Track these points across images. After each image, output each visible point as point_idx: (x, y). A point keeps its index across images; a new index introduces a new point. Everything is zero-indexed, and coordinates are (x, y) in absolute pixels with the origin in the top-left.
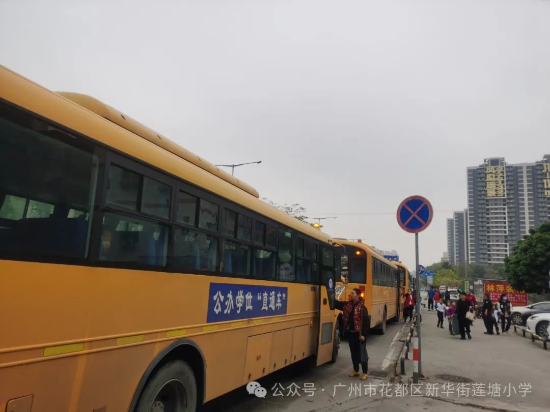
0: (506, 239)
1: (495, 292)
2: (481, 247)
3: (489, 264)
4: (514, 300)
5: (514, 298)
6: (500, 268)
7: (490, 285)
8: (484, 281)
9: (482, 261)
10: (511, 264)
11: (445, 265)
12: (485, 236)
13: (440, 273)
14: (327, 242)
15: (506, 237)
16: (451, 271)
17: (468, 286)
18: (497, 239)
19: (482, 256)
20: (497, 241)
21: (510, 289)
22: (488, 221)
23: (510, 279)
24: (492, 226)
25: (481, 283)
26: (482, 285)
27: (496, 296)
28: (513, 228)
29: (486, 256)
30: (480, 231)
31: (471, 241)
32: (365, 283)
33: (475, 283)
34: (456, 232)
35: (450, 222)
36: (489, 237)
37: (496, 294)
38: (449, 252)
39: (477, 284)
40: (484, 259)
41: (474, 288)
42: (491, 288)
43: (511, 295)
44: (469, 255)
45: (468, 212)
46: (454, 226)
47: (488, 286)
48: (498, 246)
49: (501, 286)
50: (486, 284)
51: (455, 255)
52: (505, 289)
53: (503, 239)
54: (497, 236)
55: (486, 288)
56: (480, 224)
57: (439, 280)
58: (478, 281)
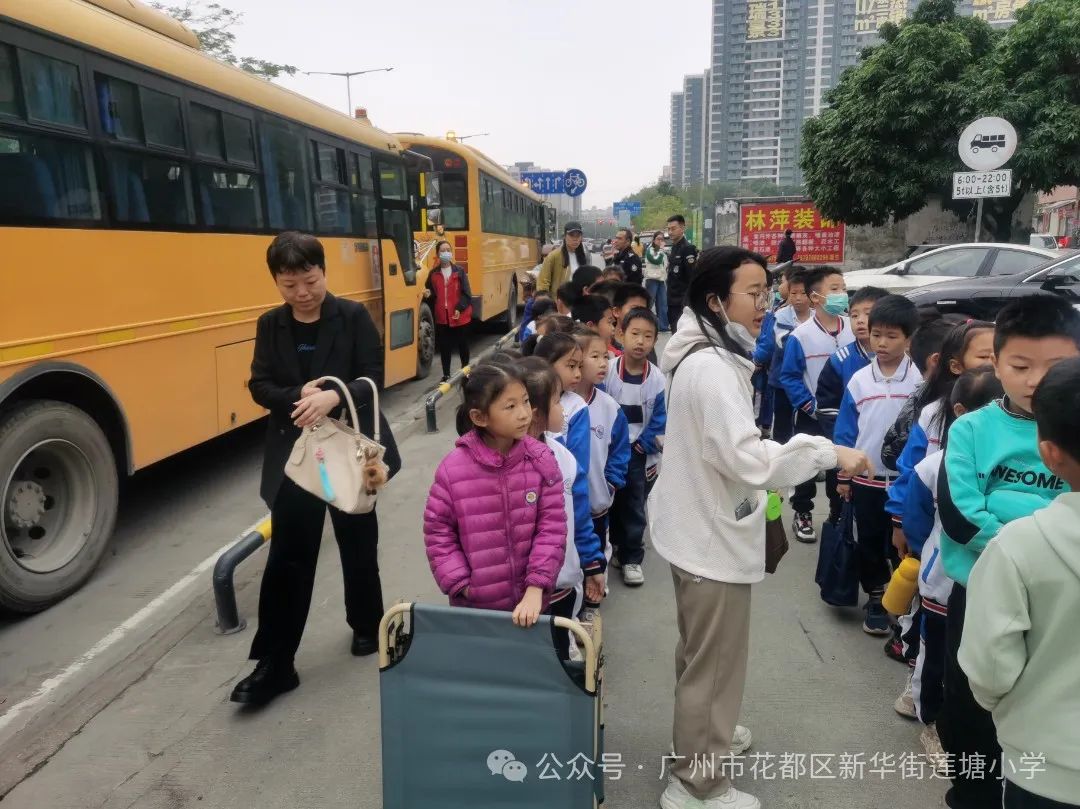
0: (777, 129)
1: (766, 229)
2: (732, 148)
3: (744, 180)
4: (811, 248)
5: (811, 242)
6: (764, 186)
7: (756, 212)
8: (740, 203)
9: (730, 176)
10: (825, 137)
11: (664, 188)
12: (740, 123)
13: (652, 205)
14: (386, 149)
15: (777, 124)
16: (673, 198)
17: (700, 218)
18: (761, 129)
19: (731, 167)
20: (761, 133)
21: (805, 218)
22: (747, 92)
23: (814, 185)
24: (755, 84)
25: (733, 210)
26: (734, 214)
27: (768, 242)
28: (792, 105)
29: (740, 166)
30: (732, 114)
31: (714, 146)
32: (466, 228)
33: (719, 210)
34: (688, 120)
35: (677, 100)
36: (746, 125)
37: (768, 236)
38: (673, 164)
39: (724, 213)
40: (734, 171)
41: (714, 224)
42: (756, 220)
43: (805, 235)
44: (709, 165)
45: (712, 75)
46: (685, 109)
47: (751, 216)
48: (761, 143)
49: (783, 211)
50: (746, 211)
51: (684, 169)
52: (791, 219)
53: (773, 129)
54: (761, 124)
55: (745, 220)
56: (733, 100)
57: (650, 220)
58: (727, 205)
